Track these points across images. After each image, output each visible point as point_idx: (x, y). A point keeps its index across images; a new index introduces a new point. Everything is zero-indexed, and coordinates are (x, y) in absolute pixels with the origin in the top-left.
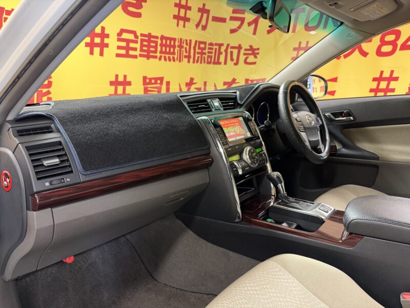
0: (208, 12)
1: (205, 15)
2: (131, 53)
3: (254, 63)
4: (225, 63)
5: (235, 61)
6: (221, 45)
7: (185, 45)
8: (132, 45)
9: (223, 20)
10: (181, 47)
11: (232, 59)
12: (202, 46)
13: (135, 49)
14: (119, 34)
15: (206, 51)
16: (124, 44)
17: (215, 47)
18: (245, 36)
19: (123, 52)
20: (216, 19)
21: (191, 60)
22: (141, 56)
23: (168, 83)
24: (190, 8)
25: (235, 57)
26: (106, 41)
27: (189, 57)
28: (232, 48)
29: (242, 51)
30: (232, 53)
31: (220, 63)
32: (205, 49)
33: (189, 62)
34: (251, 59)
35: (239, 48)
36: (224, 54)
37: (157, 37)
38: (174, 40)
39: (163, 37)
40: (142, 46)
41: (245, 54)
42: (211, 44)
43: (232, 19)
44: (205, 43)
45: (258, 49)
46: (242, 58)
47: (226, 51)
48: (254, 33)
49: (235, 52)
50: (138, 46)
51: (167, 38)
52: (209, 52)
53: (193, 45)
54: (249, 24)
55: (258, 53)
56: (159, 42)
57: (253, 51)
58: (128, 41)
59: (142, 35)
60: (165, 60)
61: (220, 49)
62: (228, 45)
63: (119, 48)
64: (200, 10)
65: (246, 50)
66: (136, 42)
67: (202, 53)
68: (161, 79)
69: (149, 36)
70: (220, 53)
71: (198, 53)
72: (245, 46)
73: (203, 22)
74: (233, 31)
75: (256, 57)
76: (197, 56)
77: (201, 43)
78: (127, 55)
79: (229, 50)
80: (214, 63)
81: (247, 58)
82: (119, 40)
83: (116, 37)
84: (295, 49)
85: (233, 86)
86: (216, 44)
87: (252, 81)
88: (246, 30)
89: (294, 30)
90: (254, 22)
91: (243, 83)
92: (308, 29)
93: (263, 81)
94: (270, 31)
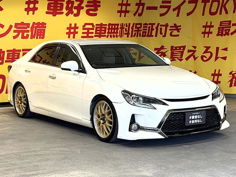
0: (143, 4)
1: (141, 7)
2: (90, 35)
3: (178, 35)
4: (156, 36)
5: (163, 34)
6: (153, 24)
7: (125, 27)
8: (90, 31)
10: (122, 28)
11: (161, 33)
12: (138, 26)
13: (92, 33)
14: (84, 26)
15: (142, 29)
17: (148, 26)
18: (171, 19)
19: (86, 35)
21: (130, 35)
22: (96, 36)
24: (129, 5)
25: (163, 32)
26: (77, 30)
27: (128, 34)
28: (161, 26)
29: (169, 28)
30: (161, 29)
31: (153, 36)
32: (140, 28)
33: (128, 36)
34: (175, 33)
35: (167, 25)
36: (155, 30)
37: (105, 25)
38: (118, 25)
39: (110, 24)
41: (170, 30)
42: (145, 24)
43: (161, 7)
44: (140, 24)
45: (180, 26)
46: (169, 32)
47: (157, 28)
48: (178, 15)
49: (164, 28)
50: (94, 31)
51: (112, 25)
52: (144, 29)
54: (174, 10)
55: (180, 29)
56: (107, 27)
57: (177, 28)
58: (88, 29)
60: (111, 37)
61: (152, 27)
62: (158, 24)
64: (137, 4)
65: (171, 27)
66: (93, 29)
67: (138, 31)
69: (101, 24)
70: (153, 29)
71: (135, 31)
72: (171, 24)
73: (140, 11)
74: (161, 15)
75: (178, 32)
76: (134, 32)
77: (137, 24)
78: (87, 37)
79: (159, 27)
80: (148, 36)
81: (172, 32)
82: (84, 29)
83: (82, 28)
84: (204, 27)
85: (162, 51)
86: (150, 24)
87: (176, 48)
88: (172, 14)
89: (203, 15)
90: (178, 8)
91: (169, 49)
92: (212, 14)
93: (184, 47)
94: (188, 14)
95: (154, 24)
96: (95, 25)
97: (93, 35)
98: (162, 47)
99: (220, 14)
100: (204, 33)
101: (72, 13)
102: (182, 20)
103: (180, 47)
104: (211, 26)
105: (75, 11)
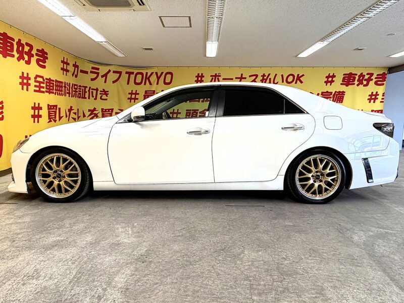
0: (77, 67)
1: (76, 68)
2: (42, 89)
3: (106, 99)
4: (89, 98)
5: (95, 97)
6: (86, 87)
7: (67, 86)
8: (42, 85)
9: (86, 72)
10: (65, 87)
11: (93, 97)
12: (76, 87)
13: (43, 87)
14: (35, 78)
15: (78, 90)
16: (38, 84)
17: (82, 88)
18: (100, 84)
19: (38, 89)
20: (82, 71)
21: (71, 95)
22: (46, 92)
23: (60, 109)
24: (68, 64)
25: (94, 95)
26: (29, 82)
27: (69, 93)
28: (92, 89)
29: (99, 92)
30: (92, 92)
31: (86, 98)
32: (77, 89)
33: (69, 96)
34: (104, 97)
35: (97, 90)
36: (88, 92)
37: (53, 81)
38: (62, 82)
39: (56, 81)
40: (47, 86)
41: (100, 94)
42: (80, 86)
43: (92, 72)
44: (77, 85)
45: (108, 92)
46: (99, 96)
47: (89, 91)
48: (105, 82)
49: (95, 92)
50: (44, 85)
51: (58, 82)
52: (79, 91)
53: (71, 86)
54: (102, 76)
55: (108, 94)
56: (55, 84)
57: (105, 93)
58: (40, 82)
59: (46, 79)
60: (58, 95)
61: (85, 89)
62: (90, 87)
63: (35, 86)
64: (74, 65)
65: (101, 91)
66: (43, 83)
67: (76, 92)
68: (56, 106)
69: (50, 79)
70: (86, 92)
71: (74, 91)
72: (100, 89)
73: (76, 73)
74: (92, 80)
75: (107, 96)
76: (73, 93)
77: (75, 85)
78: (39, 91)
79: (91, 91)
80: (82, 98)
81: (102, 96)
82: (36, 81)
83: (34, 80)
84: (129, 94)
85: (95, 112)
86: (83, 87)
87: (106, 110)
88: (101, 80)
89: (128, 83)
90: (105, 76)
91: (100, 111)
92: (136, 83)
93: (112, 110)
94: (114, 82)
95: (87, 87)
96: (45, 79)
97: (44, 90)
98: (95, 109)
99: (145, 84)
100: (130, 99)
102: (109, 86)
103: (109, 110)
104: (136, 94)
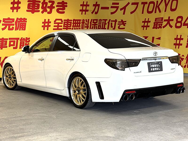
0: (99, 5)
1: (97, 7)
2: (60, 28)
3: (124, 28)
4: (108, 28)
5: (113, 28)
6: (105, 20)
7: (85, 22)
8: (60, 25)
10: (83, 23)
14: (55, 21)
15: (98, 23)
18: (119, 16)
21: (89, 28)
22: (64, 28)
24: (88, 5)
25: (113, 25)
26: (50, 24)
27: (87, 27)
28: (112, 21)
29: (117, 23)
30: (112, 23)
31: (105, 29)
32: (96, 23)
34: (122, 26)
35: (116, 21)
36: (107, 24)
37: (71, 20)
38: (80, 20)
39: (74, 20)
40: (64, 24)
42: (100, 20)
43: (112, 7)
44: (97, 20)
45: (126, 22)
46: (117, 26)
48: (124, 14)
49: (114, 23)
51: (76, 20)
53: (90, 21)
54: (121, 9)
55: (126, 24)
56: (72, 22)
57: (123, 23)
58: (58, 23)
60: (75, 29)
61: (105, 22)
62: (110, 20)
63: (55, 26)
64: (94, 5)
65: (119, 22)
67: (95, 25)
69: (68, 20)
70: (105, 24)
71: (93, 25)
72: (119, 20)
73: (96, 10)
74: (112, 13)
75: (124, 25)
76: (92, 26)
77: (94, 20)
78: (58, 29)
79: (110, 22)
80: (102, 29)
81: (120, 26)
82: (55, 23)
84: (143, 22)
86: (103, 20)
88: (120, 12)
90: (124, 8)
92: (149, 12)
94: (132, 13)
95: (107, 20)
96: (63, 20)
97: (62, 28)
99: (155, 12)
100: (143, 27)
101: (46, 11)
104: (149, 22)
105: (48, 10)
